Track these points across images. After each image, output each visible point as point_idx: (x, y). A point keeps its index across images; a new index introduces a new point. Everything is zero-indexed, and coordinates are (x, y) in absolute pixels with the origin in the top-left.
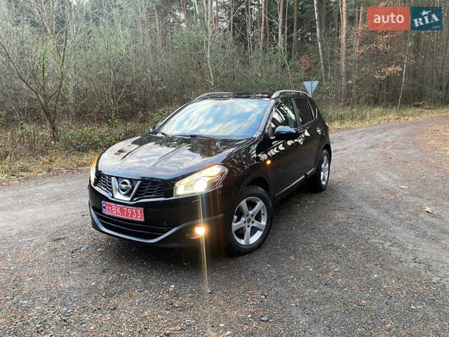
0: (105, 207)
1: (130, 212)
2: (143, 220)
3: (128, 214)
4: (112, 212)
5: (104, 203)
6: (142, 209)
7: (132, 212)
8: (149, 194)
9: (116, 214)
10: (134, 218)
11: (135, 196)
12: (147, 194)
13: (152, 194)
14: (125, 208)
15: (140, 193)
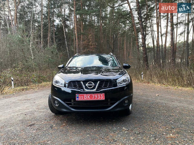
1: (96, 97)
2: (104, 99)
4: (83, 99)
5: (77, 95)
6: (104, 94)
7: (98, 96)
9: (87, 99)
11: (98, 88)
12: (104, 87)
13: (106, 86)
14: (93, 95)
15: (100, 86)
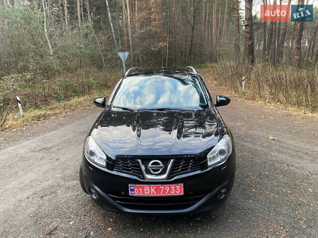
0: (132, 190)
1: (168, 190)
2: (182, 194)
3: (165, 191)
4: (143, 193)
5: (131, 187)
6: (182, 185)
7: (170, 189)
8: (184, 170)
9: (150, 193)
10: (173, 193)
11: (171, 173)
12: (182, 170)
13: (187, 169)
14: (162, 187)
15: (175, 170)
